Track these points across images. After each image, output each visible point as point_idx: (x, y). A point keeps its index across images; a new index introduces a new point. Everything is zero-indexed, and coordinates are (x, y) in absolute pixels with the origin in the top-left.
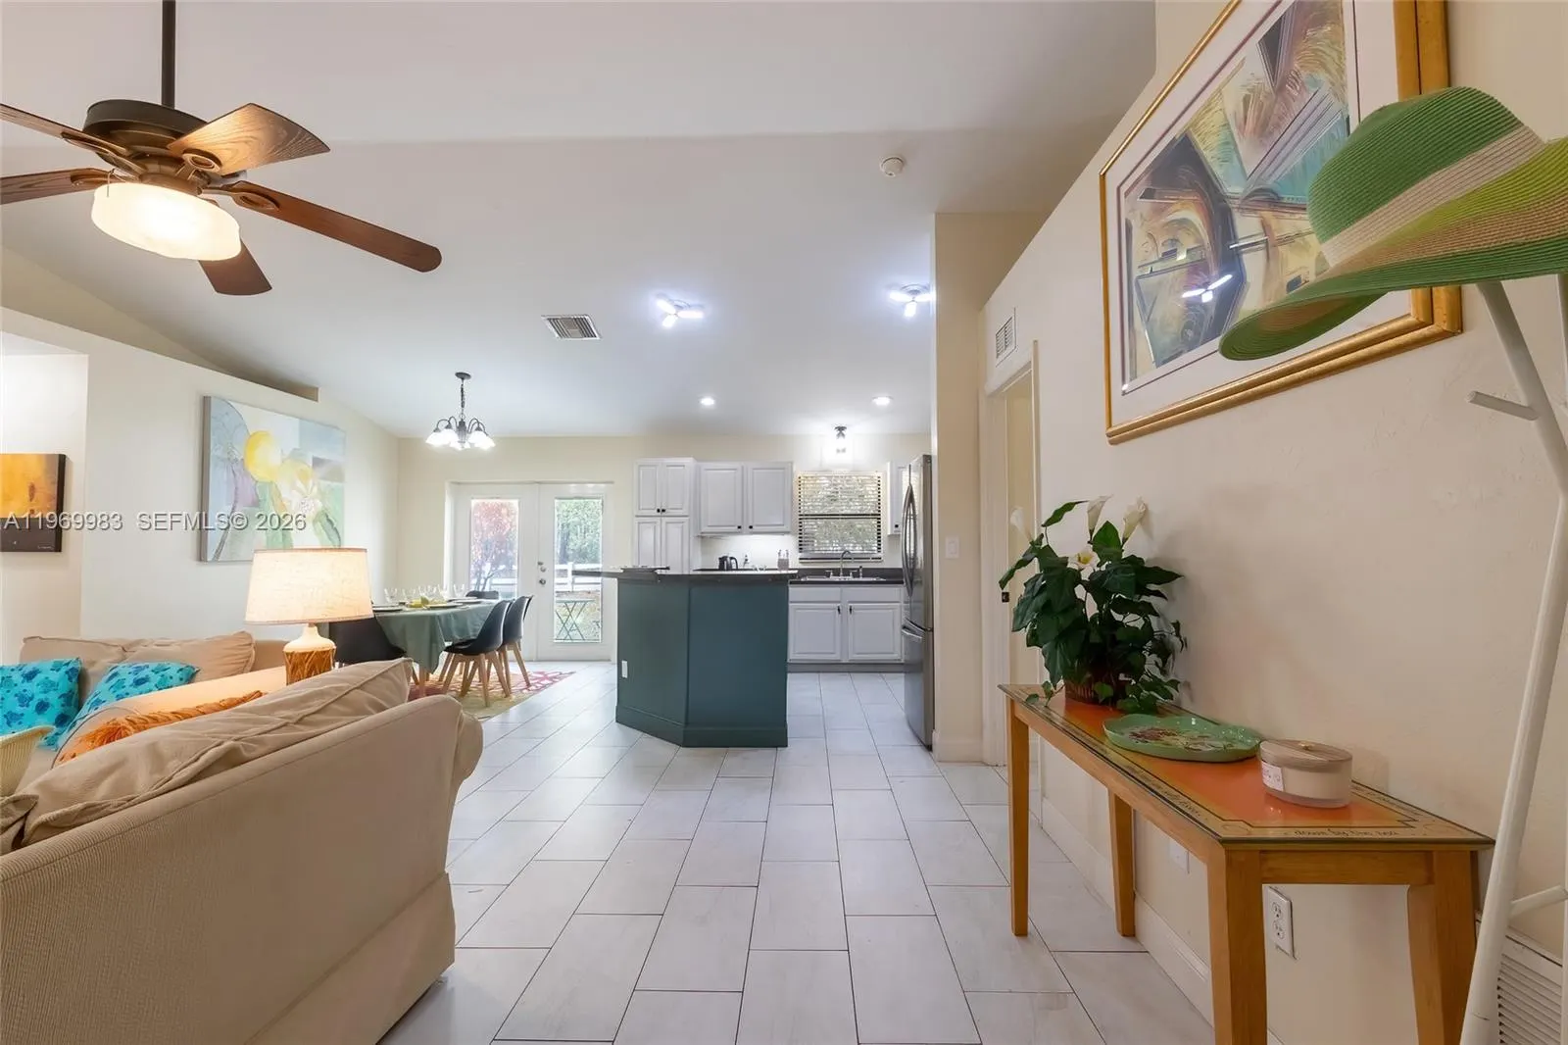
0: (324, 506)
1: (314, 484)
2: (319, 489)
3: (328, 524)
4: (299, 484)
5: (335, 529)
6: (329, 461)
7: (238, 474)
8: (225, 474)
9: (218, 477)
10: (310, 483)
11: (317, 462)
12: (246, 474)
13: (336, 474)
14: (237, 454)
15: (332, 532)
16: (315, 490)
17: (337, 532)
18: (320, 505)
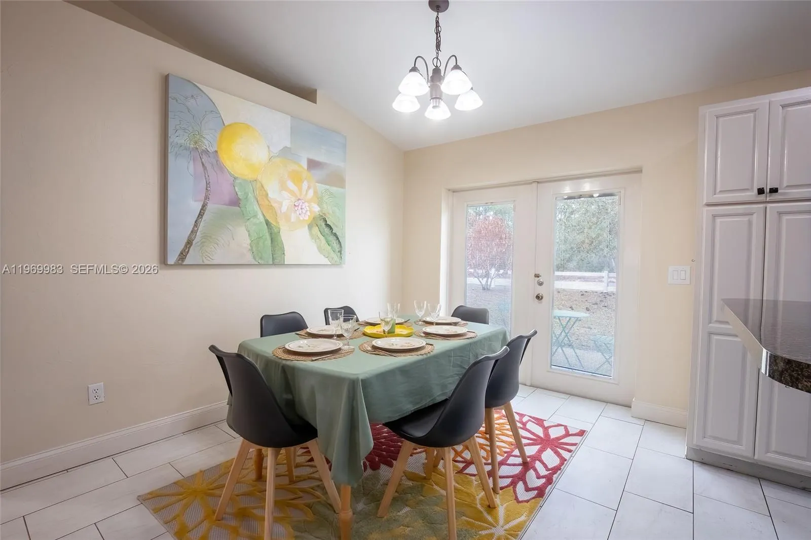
0: (321, 211)
1: (309, 188)
2: (315, 192)
3: (327, 230)
4: (291, 185)
5: (335, 235)
6: (325, 164)
7: (208, 166)
8: (192, 163)
9: (182, 169)
10: (305, 185)
11: (313, 164)
12: (221, 168)
13: (337, 179)
14: (205, 145)
15: (332, 239)
16: (311, 193)
17: (338, 238)
18: (316, 209)
